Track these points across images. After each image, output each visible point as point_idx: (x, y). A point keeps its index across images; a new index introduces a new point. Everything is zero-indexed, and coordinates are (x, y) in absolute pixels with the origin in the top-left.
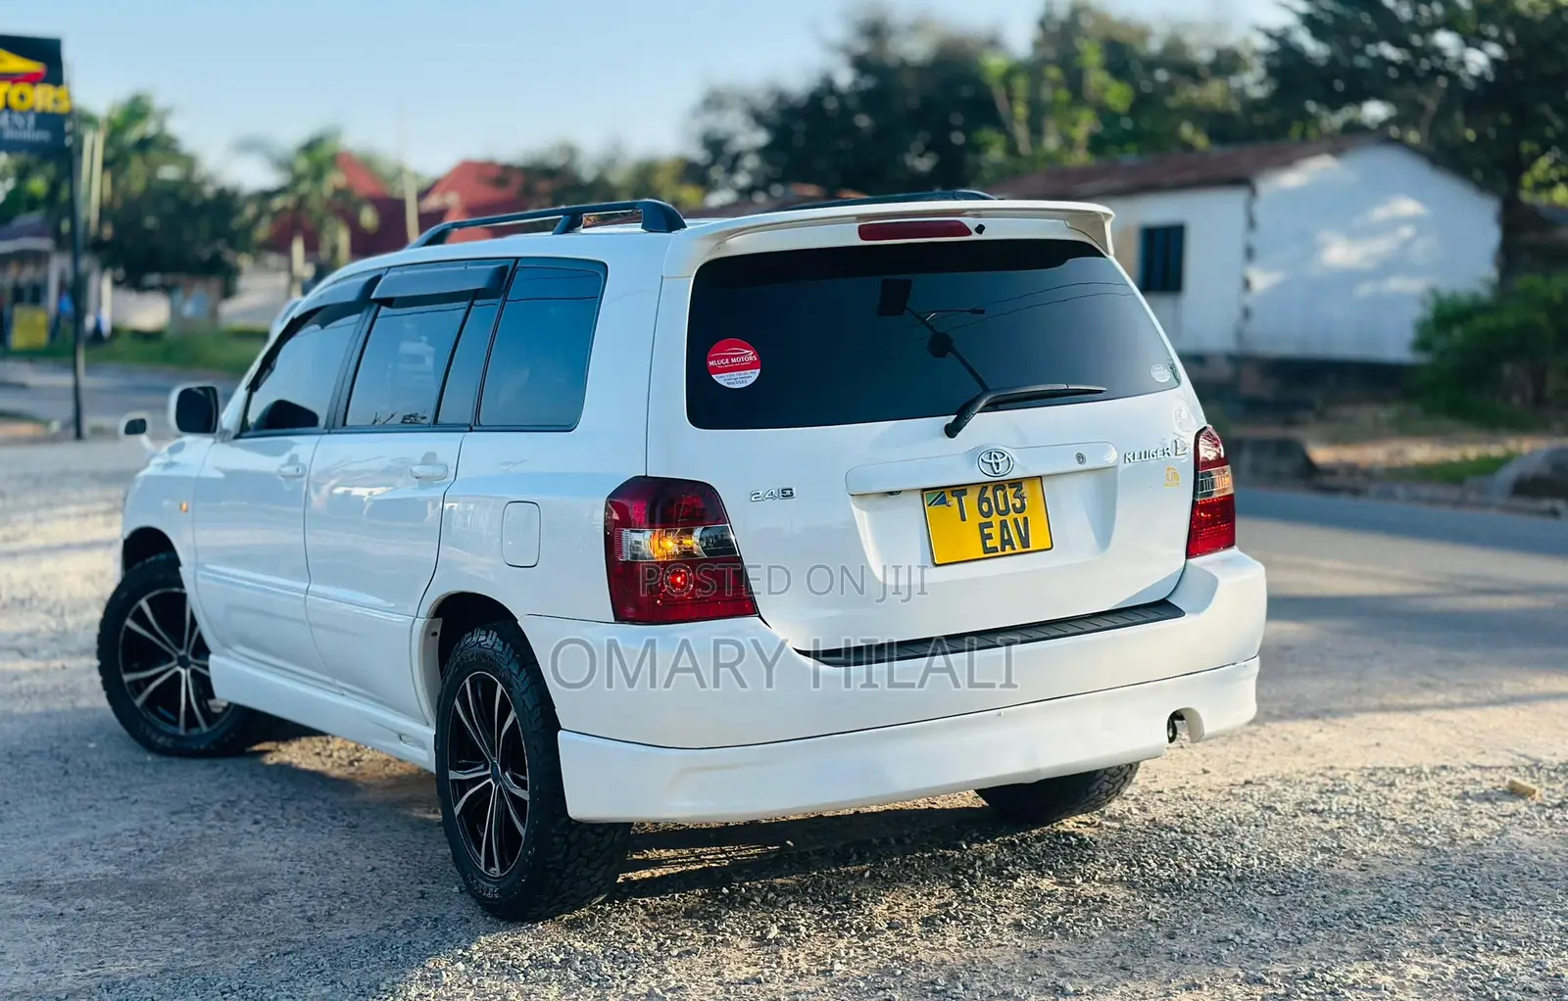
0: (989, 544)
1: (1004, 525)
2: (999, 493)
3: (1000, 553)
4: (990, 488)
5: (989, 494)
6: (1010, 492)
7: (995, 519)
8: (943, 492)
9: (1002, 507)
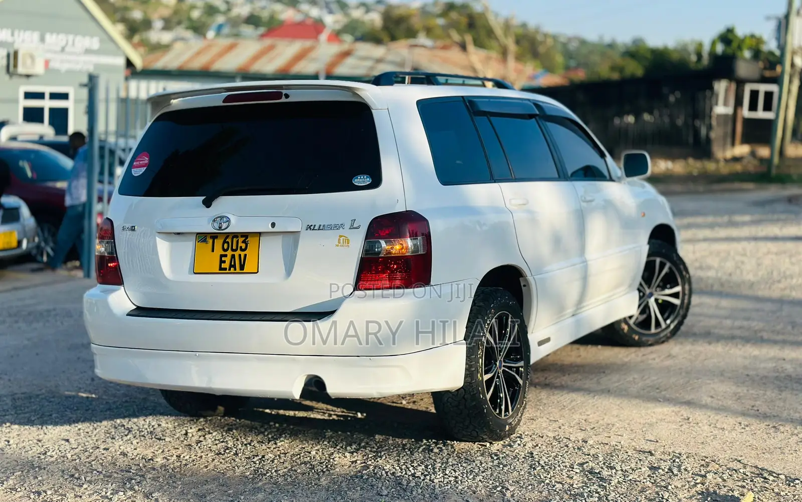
0: (223, 266)
1: (233, 256)
2: (235, 240)
3: (227, 271)
4: (231, 237)
5: (229, 240)
6: (241, 240)
7: (229, 253)
8: (206, 236)
9: (234, 248)
